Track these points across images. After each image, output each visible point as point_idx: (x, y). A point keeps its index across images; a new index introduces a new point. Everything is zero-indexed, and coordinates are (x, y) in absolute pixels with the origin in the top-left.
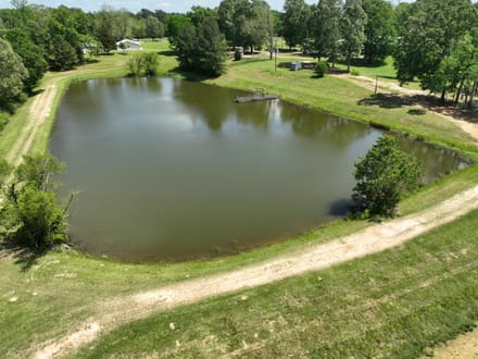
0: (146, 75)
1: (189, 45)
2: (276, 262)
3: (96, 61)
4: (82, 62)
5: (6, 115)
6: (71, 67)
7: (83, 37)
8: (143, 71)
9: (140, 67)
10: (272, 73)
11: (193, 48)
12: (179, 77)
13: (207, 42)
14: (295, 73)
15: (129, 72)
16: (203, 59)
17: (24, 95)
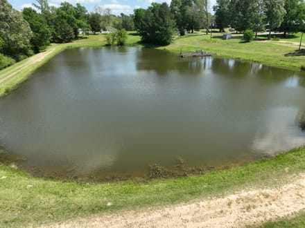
0: (118, 45)
1: (148, 24)
2: (244, 194)
3: (86, 38)
4: (77, 38)
5: (13, 60)
6: (69, 41)
7: (79, 21)
8: (116, 43)
9: (114, 40)
10: (208, 42)
11: (151, 26)
12: (141, 47)
13: (161, 20)
14: (227, 40)
15: (106, 43)
16: (158, 32)
17: (31, 52)
